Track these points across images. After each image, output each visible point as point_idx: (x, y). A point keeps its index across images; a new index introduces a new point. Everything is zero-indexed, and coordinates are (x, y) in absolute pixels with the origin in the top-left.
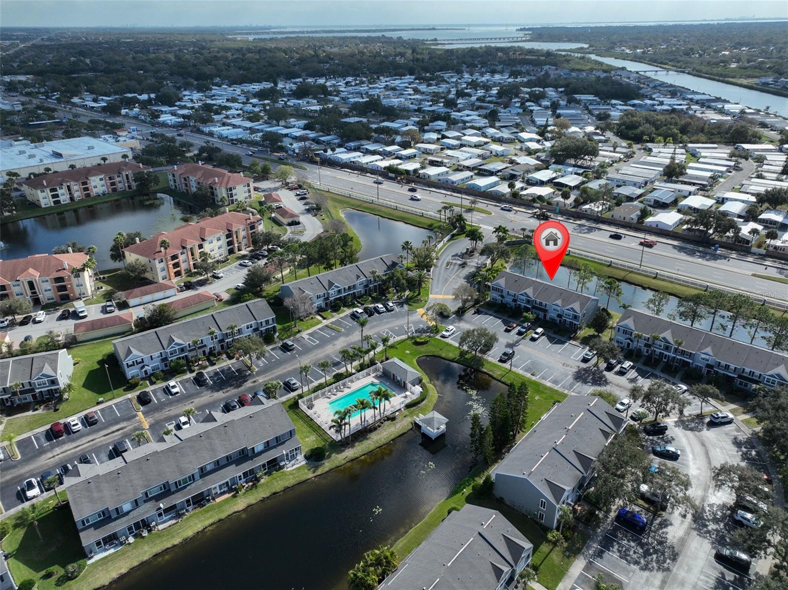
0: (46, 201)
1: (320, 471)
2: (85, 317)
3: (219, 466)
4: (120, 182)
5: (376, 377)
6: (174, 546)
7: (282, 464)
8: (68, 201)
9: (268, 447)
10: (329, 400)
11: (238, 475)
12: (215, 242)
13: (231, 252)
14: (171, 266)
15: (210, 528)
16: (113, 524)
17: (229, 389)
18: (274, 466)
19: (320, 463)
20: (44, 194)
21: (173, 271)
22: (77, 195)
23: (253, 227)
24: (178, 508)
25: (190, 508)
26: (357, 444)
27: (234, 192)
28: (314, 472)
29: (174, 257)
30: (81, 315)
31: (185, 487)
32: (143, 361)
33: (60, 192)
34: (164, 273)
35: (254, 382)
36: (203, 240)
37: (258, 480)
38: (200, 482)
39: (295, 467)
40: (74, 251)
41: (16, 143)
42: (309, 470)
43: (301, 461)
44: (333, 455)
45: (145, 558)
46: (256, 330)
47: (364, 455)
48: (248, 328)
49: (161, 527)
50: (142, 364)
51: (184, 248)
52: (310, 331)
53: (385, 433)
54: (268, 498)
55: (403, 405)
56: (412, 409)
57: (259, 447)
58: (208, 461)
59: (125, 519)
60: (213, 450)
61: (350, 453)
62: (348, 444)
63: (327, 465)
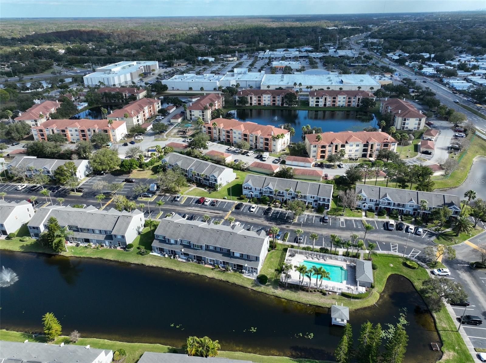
0: (312, 103)
1: (254, 288)
2: (264, 161)
3: (216, 250)
4: (354, 102)
5: (348, 266)
6: (175, 271)
7: (244, 271)
8: (323, 106)
9: (242, 257)
10: (305, 258)
11: (220, 260)
12: (354, 146)
13: (364, 156)
14: (320, 151)
15: (192, 274)
16: (165, 244)
17: (274, 223)
18: (239, 268)
19: (260, 285)
20: (313, 100)
21: (320, 154)
22: (328, 104)
23: (386, 145)
24: (190, 256)
25: (195, 260)
26: (288, 290)
27: (407, 122)
28: (253, 286)
29: (323, 147)
30: (263, 159)
31: (197, 249)
32: (251, 189)
33: (320, 100)
34: (314, 154)
35: (288, 227)
36: (347, 143)
37: (227, 270)
38: (204, 252)
39: (248, 277)
40: (284, 128)
41: (331, 73)
42: (252, 284)
43: (254, 277)
44: (271, 286)
45: (163, 267)
46: (316, 201)
47: (286, 299)
48: (311, 198)
49: (179, 259)
50: (250, 190)
51: (332, 143)
52: (348, 218)
53: (310, 298)
54: (223, 281)
55: (340, 291)
56: (344, 298)
57: (237, 254)
58: (212, 244)
59: (169, 246)
60: (217, 241)
61: (279, 292)
62: (284, 287)
63: (262, 288)
